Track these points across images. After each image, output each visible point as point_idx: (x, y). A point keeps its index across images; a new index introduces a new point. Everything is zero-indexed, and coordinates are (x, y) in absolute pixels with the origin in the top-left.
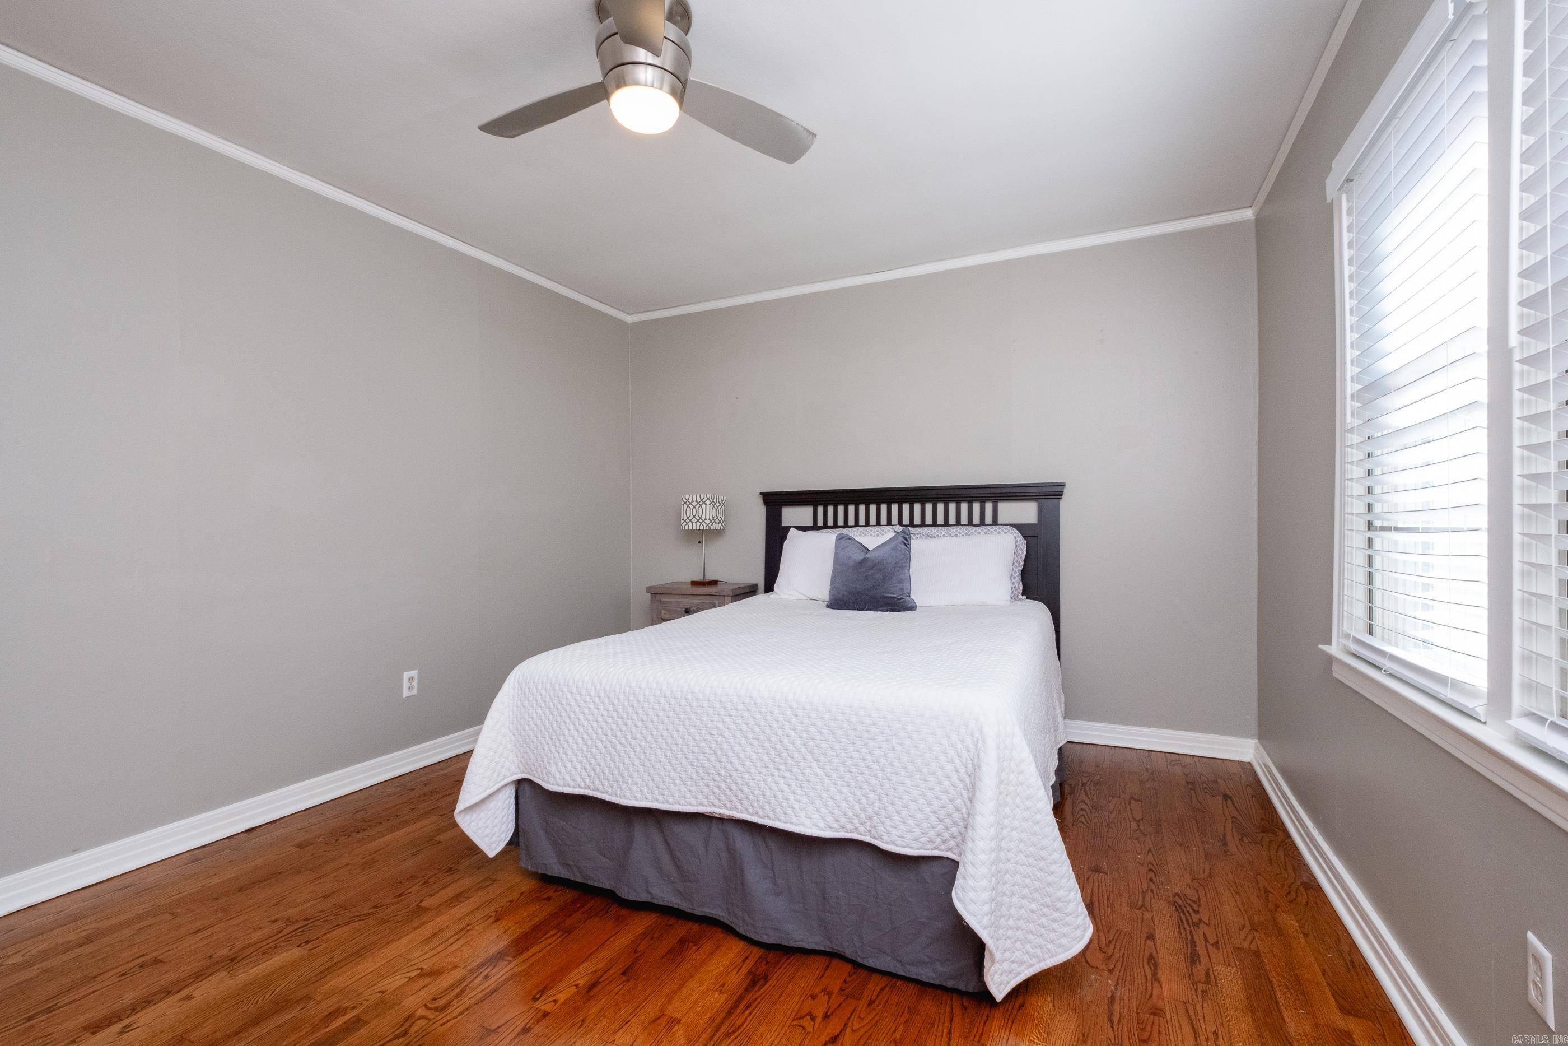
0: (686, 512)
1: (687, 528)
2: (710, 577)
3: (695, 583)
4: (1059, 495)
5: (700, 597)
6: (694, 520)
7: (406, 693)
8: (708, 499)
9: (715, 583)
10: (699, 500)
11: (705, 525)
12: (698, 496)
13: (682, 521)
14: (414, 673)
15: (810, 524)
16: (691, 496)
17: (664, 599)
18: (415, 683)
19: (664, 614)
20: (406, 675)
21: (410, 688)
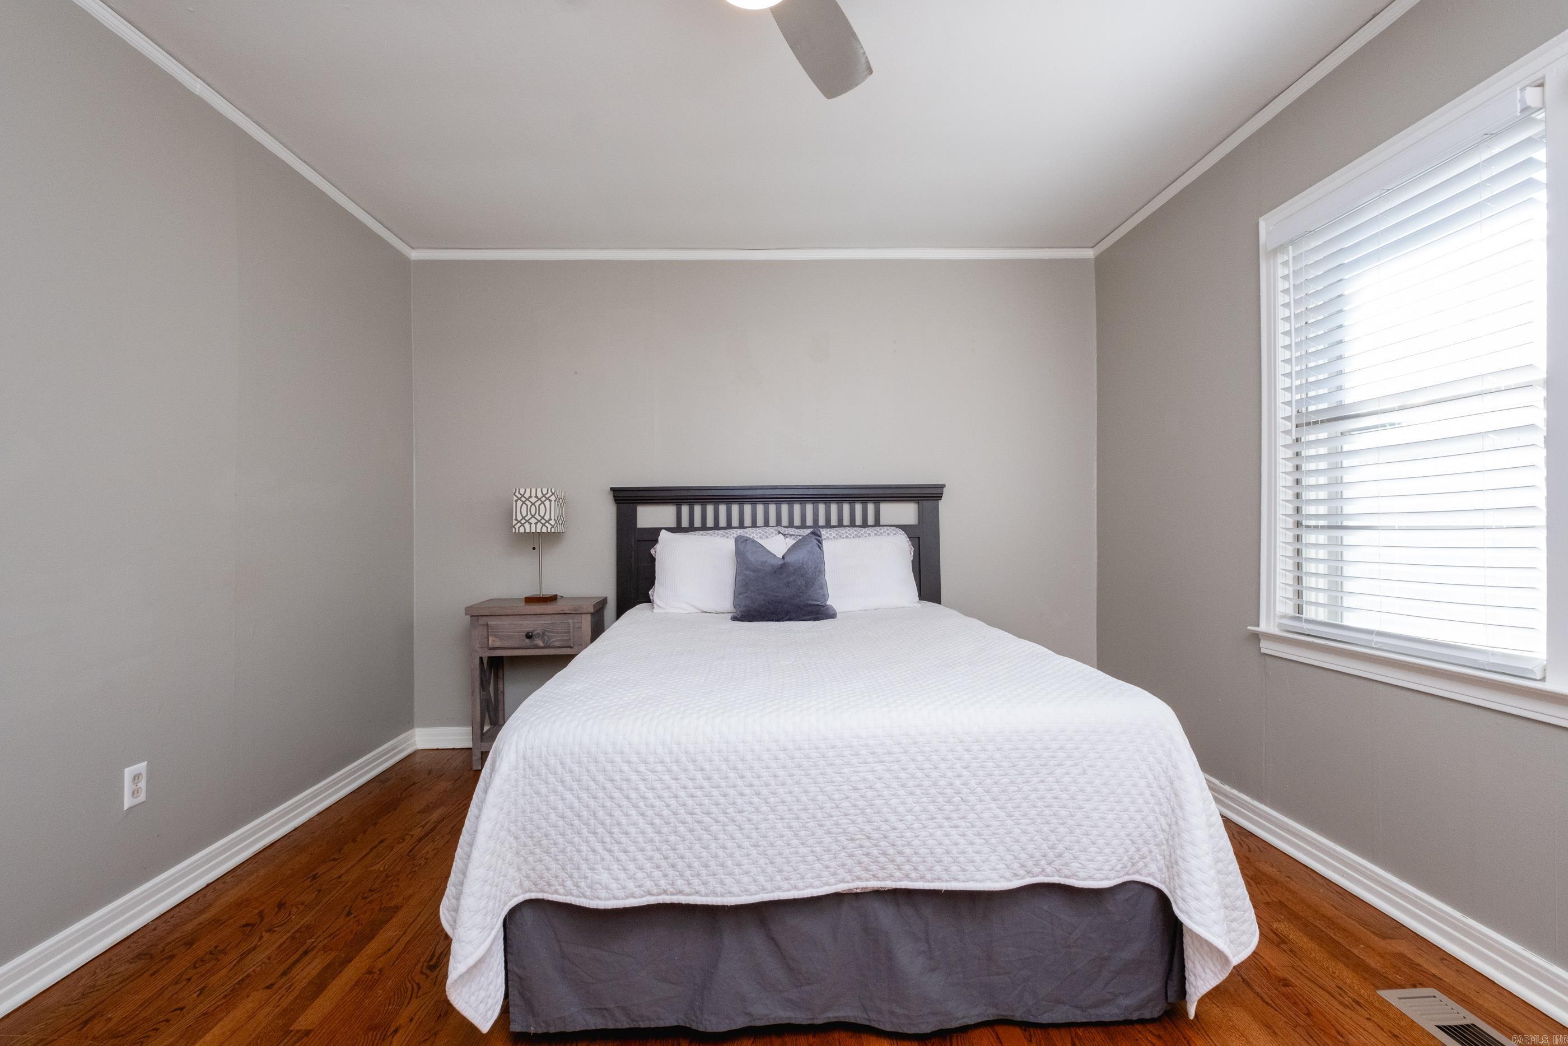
0: (521, 510)
1: (522, 530)
2: (547, 592)
3: (529, 600)
4: (939, 497)
5: (547, 617)
6: (533, 521)
7: (128, 802)
8: (553, 494)
9: (553, 599)
10: (540, 495)
11: (549, 527)
12: (539, 490)
13: (515, 522)
14: (141, 767)
15: (674, 525)
16: (528, 490)
17: (492, 622)
18: (143, 784)
19: (493, 641)
20: (128, 773)
21: (134, 793)
